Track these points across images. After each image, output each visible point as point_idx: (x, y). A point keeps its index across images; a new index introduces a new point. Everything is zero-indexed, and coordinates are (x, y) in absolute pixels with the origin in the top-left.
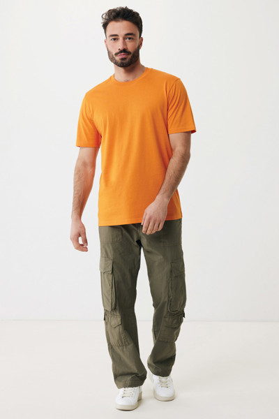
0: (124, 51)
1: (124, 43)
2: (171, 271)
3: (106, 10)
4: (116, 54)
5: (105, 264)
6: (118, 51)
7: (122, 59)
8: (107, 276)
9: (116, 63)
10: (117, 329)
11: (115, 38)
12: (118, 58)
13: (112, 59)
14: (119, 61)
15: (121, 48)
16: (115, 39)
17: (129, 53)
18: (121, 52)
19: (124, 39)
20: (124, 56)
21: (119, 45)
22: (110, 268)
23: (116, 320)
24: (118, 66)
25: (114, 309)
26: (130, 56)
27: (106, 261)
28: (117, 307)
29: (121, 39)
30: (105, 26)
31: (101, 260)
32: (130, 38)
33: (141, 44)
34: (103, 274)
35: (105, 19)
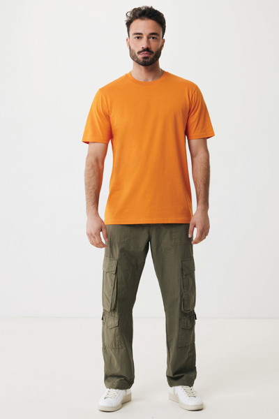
0: (147, 50)
1: (148, 42)
2: (182, 270)
3: (131, 9)
4: (139, 53)
5: (109, 264)
6: (141, 49)
7: (144, 58)
8: (110, 276)
9: (137, 62)
10: (113, 330)
11: (139, 36)
12: (140, 57)
13: (133, 57)
14: (142, 60)
15: (145, 46)
16: (138, 38)
17: (152, 52)
18: (144, 50)
19: (148, 38)
20: (147, 55)
21: (143, 44)
22: (114, 268)
23: (114, 321)
24: (140, 64)
25: (113, 310)
26: (152, 56)
27: (110, 260)
28: (117, 309)
29: (145, 37)
30: (129, 24)
31: (105, 259)
32: (153, 38)
33: (163, 46)
34: (105, 274)
35: (130, 17)
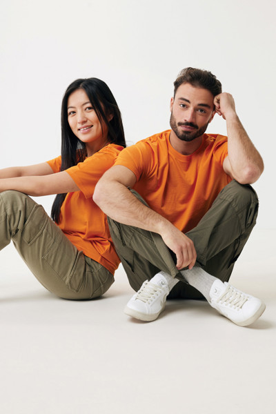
0: (191, 124)
1: (194, 115)
4: (180, 124)
6: (183, 121)
7: (185, 132)
9: (176, 133)
11: (185, 104)
12: (180, 129)
14: (181, 133)
15: (188, 119)
16: (184, 106)
18: (187, 124)
19: (195, 110)
20: (188, 130)
21: (187, 116)
24: (179, 137)
26: (195, 131)
29: (191, 109)
30: (177, 84)
32: (202, 111)
